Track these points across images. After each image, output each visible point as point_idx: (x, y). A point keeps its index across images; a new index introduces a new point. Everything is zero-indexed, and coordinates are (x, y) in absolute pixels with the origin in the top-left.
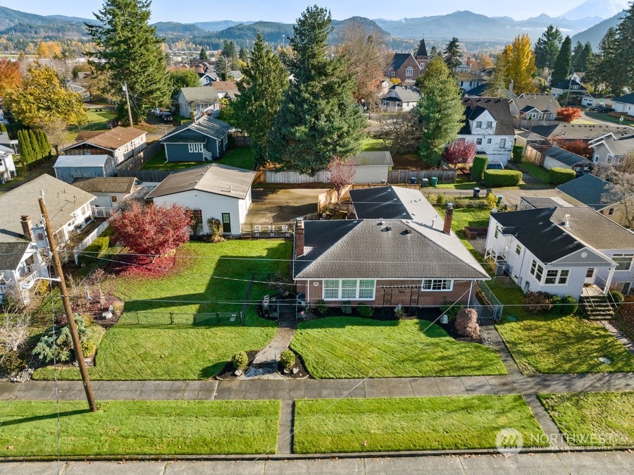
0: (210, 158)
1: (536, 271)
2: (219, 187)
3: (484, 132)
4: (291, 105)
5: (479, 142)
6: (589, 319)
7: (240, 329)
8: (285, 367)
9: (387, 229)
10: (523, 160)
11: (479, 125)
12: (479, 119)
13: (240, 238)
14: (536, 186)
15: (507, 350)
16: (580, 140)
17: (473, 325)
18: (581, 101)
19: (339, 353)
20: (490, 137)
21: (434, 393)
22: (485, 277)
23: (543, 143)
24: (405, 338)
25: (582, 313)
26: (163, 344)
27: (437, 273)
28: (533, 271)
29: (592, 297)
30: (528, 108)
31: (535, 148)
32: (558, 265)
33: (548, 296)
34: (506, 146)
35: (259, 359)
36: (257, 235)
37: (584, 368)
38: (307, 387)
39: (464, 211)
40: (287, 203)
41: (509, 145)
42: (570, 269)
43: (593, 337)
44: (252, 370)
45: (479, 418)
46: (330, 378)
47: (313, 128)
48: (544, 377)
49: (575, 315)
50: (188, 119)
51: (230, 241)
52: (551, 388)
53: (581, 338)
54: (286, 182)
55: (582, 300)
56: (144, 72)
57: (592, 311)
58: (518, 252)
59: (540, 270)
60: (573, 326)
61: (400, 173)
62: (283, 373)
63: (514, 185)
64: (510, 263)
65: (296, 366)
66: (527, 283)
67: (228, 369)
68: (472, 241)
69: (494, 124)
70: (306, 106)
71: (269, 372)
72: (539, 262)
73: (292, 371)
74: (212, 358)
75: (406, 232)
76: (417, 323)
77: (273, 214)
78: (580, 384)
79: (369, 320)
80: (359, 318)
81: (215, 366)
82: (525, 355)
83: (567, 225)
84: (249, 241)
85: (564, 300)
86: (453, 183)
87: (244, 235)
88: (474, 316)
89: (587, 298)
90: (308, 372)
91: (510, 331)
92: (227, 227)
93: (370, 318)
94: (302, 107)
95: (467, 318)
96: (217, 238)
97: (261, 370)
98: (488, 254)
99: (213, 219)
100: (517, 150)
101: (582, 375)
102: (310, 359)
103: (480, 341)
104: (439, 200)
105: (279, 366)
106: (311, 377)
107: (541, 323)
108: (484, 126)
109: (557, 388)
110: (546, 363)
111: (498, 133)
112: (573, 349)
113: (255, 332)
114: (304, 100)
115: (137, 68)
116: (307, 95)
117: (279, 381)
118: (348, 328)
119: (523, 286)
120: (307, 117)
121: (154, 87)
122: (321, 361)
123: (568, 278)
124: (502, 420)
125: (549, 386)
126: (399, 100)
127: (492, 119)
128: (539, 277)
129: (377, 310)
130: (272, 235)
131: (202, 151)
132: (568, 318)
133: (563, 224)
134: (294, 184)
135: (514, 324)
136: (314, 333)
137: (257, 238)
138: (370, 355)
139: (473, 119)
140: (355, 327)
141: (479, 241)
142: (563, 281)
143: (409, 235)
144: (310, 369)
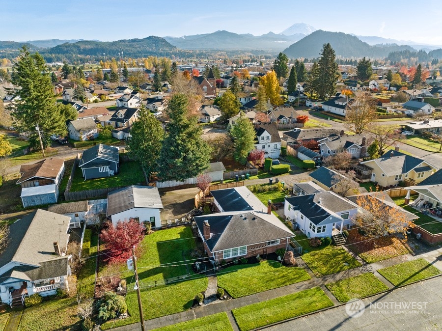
0: (113, 174)
1: (312, 228)
2: (146, 203)
3: (265, 141)
4: (172, 148)
5: (264, 147)
6: (337, 246)
7: (191, 282)
8: (220, 296)
9: (245, 219)
10: (287, 154)
11: (263, 138)
12: (262, 135)
13: (161, 229)
14: (297, 171)
15: (308, 267)
16: (313, 139)
17: (293, 259)
18: (305, 103)
19: (241, 285)
20: (269, 144)
21: (286, 294)
22: (293, 235)
23: (295, 143)
24: (266, 270)
25: (334, 244)
26: (158, 298)
27: (273, 238)
28: (311, 228)
29: (336, 235)
30: (281, 117)
31: (291, 146)
32: (321, 225)
33: (319, 238)
34: (278, 147)
35: (207, 295)
36: (170, 226)
37: (338, 269)
38: (234, 303)
39: (268, 193)
40: (175, 201)
41: (279, 147)
42: (326, 225)
43: (339, 254)
44: (206, 301)
45: (306, 300)
46: (242, 297)
47: (185, 158)
48: (324, 276)
49: (331, 245)
50: (77, 141)
51: (156, 232)
52: (328, 281)
53: (335, 255)
54: (168, 186)
55: (332, 237)
56: (50, 117)
57: (337, 242)
58: (302, 218)
59: (314, 227)
60: (331, 250)
61: (229, 173)
62: (220, 299)
63: (287, 172)
64: (298, 223)
65: (225, 295)
66: (309, 233)
67: (195, 302)
68: (277, 211)
69: (270, 137)
70: (180, 147)
71: (214, 300)
72: (313, 224)
73: (224, 298)
74: (185, 300)
75: (254, 219)
76: (267, 262)
77: (172, 210)
78: (338, 277)
79: (247, 265)
80: (242, 265)
81: (189, 303)
82: (315, 268)
83: (321, 203)
84: (166, 230)
85: (326, 239)
86: (256, 175)
87: (162, 227)
88: (292, 254)
89: (334, 236)
90: (231, 297)
91: (307, 257)
92: (153, 224)
93: (247, 264)
94: (178, 148)
95: (289, 256)
96: (149, 231)
97: (210, 300)
98: (288, 219)
99: (145, 221)
100: (283, 149)
101: (339, 272)
102: (229, 289)
103: (296, 265)
104: (255, 188)
105: (217, 296)
106: (233, 298)
107: (318, 252)
108: (265, 139)
109: (330, 280)
110: (324, 270)
111: (273, 141)
112: (332, 261)
113: (198, 281)
114: (178, 144)
115: (44, 114)
116: (179, 141)
117: (220, 303)
118: (239, 271)
119: (307, 234)
120: (182, 153)
121: (56, 124)
122: (234, 290)
123: (326, 229)
124: (314, 298)
125: (327, 280)
126: (208, 115)
127: (269, 135)
128: (314, 230)
129: (249, 259)
130: (178, 224)
131: (108, 171)
132: (329, 247)
133: (319, 202)
134: (173, 187)
135: (308, 254)
136: (226, 276)
137: (170, 227)
138: (255, 282)
139: (259, 136)
140: (243, 270)
141: (280, 211)
142: (324, 231)
143: (256, 220)
144: (231, 295)
